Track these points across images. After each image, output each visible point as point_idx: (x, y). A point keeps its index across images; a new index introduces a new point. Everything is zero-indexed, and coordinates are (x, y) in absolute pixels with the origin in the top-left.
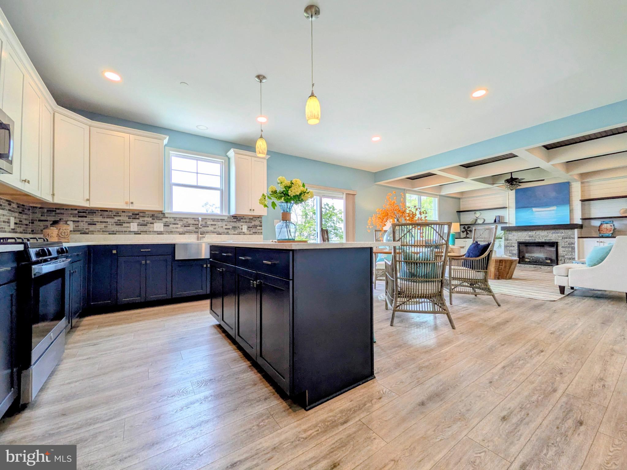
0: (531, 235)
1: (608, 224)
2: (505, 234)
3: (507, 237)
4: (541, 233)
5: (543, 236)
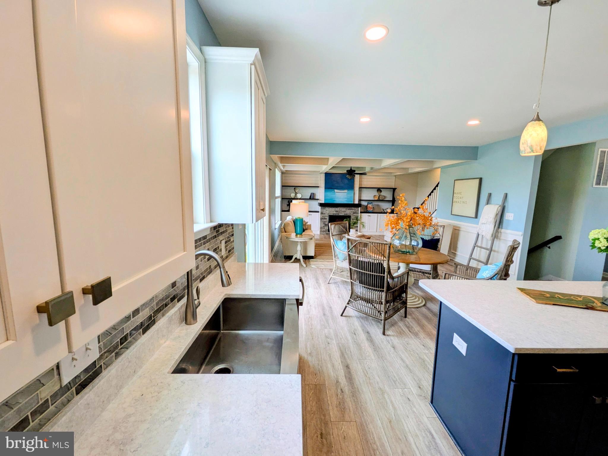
0: (337, 211)
1: (370, 205)
2: (321, 209)
3: (322, 212)
4: (342, 209)
5: (343, 212)
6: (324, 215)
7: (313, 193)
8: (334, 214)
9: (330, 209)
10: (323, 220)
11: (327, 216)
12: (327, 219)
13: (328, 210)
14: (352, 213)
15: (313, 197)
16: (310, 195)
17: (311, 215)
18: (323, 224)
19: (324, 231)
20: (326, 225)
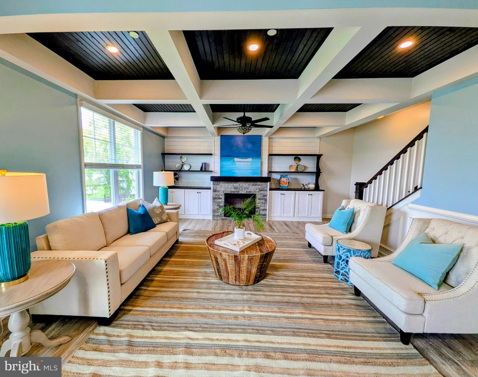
0: (236, 187)
1: (285, 178)
2: (213, 185)
3: (215, 188)
4: (243, 185)
5: (245, 188)
6: (218, 193)
7: (205, 163)
8: (232, 191)
9: (227, 184)
10: (216, 200)
11: (222, 195)
12: (222, 199)
13: (224, 186)
14: (258, 190)
15: (205, 168)
16: (201, 166)
17: (200, 193)
18: (216, 205)
19: (218, 216)
20: (220, 207)
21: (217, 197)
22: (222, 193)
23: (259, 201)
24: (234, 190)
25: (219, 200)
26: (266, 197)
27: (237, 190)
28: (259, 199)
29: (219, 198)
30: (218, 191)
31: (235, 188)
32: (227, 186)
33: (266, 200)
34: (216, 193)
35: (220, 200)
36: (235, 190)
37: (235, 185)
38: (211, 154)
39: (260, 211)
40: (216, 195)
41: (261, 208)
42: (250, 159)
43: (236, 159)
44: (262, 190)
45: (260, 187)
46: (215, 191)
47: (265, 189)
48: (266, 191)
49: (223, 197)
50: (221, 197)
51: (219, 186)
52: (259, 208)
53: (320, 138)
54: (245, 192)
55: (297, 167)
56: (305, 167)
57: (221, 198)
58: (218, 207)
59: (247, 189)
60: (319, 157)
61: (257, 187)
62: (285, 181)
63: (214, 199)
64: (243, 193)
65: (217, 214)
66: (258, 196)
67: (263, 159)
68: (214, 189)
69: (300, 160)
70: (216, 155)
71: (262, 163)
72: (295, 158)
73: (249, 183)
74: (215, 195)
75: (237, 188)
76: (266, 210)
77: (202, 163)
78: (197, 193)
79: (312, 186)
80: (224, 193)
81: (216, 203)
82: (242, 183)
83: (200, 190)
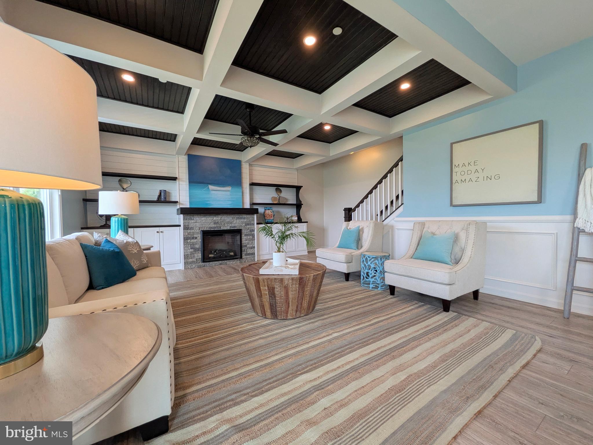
0: (216, 221)
1: (269, 211)
2: (184, 220)
3: (186, 224)
4: (226, 218)
5: (228, 223)
6: (192, 231)
7: (165, 191)
8: (212, 227)
9: (203, 219)
10: (189, 241)
11: (197, 233)
12: (198, 238)
13: (199, 221)
14: (244, 225)
15: (165, 198)
16: (158, 194)
17: (161, 232)
18: (190, 248)
19: (193, 262)
20: (196, 250)
21: (190, 236)
22: (198, 231)
23: (246, 237)
24: (213, 226)
25: (193, 241)
26: (253, 233)
27: (218, 225)
28: (246, 235)
29: (193, 238)
30: (192, 228)
31: (215, 223)
32: (204, 221)
33: (253, 236)
34: (189, 231)
35: (195, 241)
36: (215, 226)
37: (215, 218)
38: (174, 179)
39: (248, 250)
40: (189, 234)
41: (248, 246)
42: (229, 188)
43: (211, 187)
44: (248, 224)
45: (245, 220)
46: (186, 228)
47: (252, 222)
48: (254, 224)
49: (199, 237)
50: (195, 236)
51: (193, 221)
52: (246, 246)
53: (297, 169)
54: (228, 228)
55: (279, 199)
56: (287, 199)
57: (196, 238)
58: (193, 250)
59: (231, 223)
60: (298, 188)
61: (242, 220)
62: (270, 213)
63: (186, 239)
64: (225, 229)
65: (191, 260)
66: (244, 232)
67: (244, 189)
68: (184, 226)
69: (281, 191)
70: (182, 181)
71: (243, 193)
72: (276, 190)
73: (232, 216)
74: (187, 234)
75: (218, 222)
76: (254, 247)
77: (161, 191)
78: (158, 232)
79: (295, 218)
80: (200, 231)
81: (190, 246)
82: (224, 216)
83: (161, 229)
